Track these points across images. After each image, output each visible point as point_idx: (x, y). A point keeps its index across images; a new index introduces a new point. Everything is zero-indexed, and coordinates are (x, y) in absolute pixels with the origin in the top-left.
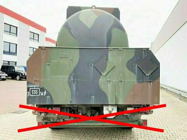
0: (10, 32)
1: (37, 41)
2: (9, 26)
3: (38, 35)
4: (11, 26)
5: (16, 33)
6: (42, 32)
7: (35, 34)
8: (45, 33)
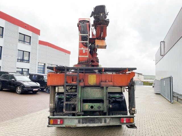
1: (29, 44)
5: (1, 34)
6: (35, 34)
8: (38, 35)
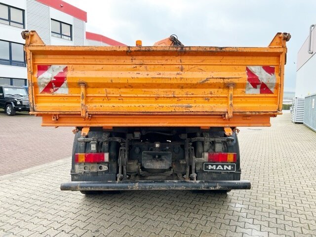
0: (9, 20)
1: (70, 38)
2: (7, 7)
3: (69, 26)
4: (11, 9)
5: (22, 22)
6: (78, 20)
7: (62, 24)
8: (84, 22)
